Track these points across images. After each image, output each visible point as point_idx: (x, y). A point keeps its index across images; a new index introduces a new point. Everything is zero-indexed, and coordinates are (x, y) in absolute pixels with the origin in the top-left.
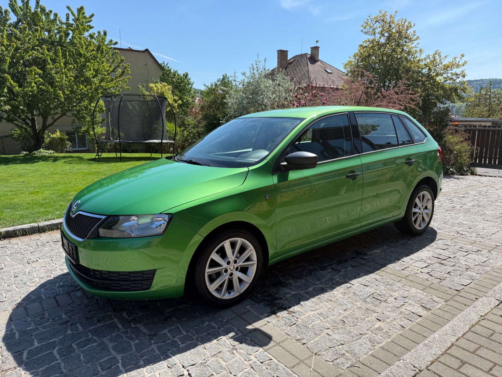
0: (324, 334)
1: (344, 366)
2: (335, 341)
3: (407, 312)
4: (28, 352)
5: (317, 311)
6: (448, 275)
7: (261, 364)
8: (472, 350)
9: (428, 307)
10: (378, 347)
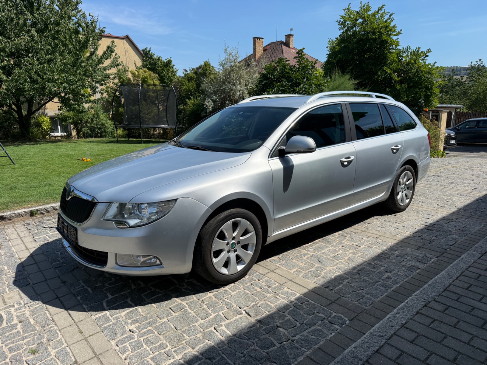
0: (345, 283)
1: (367, 304)
2: (356, 287)
3: (408, 266)
4: (106, 302)
5: (336, 267)
6: (436, 238)
7: (301, 304)
8: (466, 287)
9: (424, 261)
10: (390, 290)
